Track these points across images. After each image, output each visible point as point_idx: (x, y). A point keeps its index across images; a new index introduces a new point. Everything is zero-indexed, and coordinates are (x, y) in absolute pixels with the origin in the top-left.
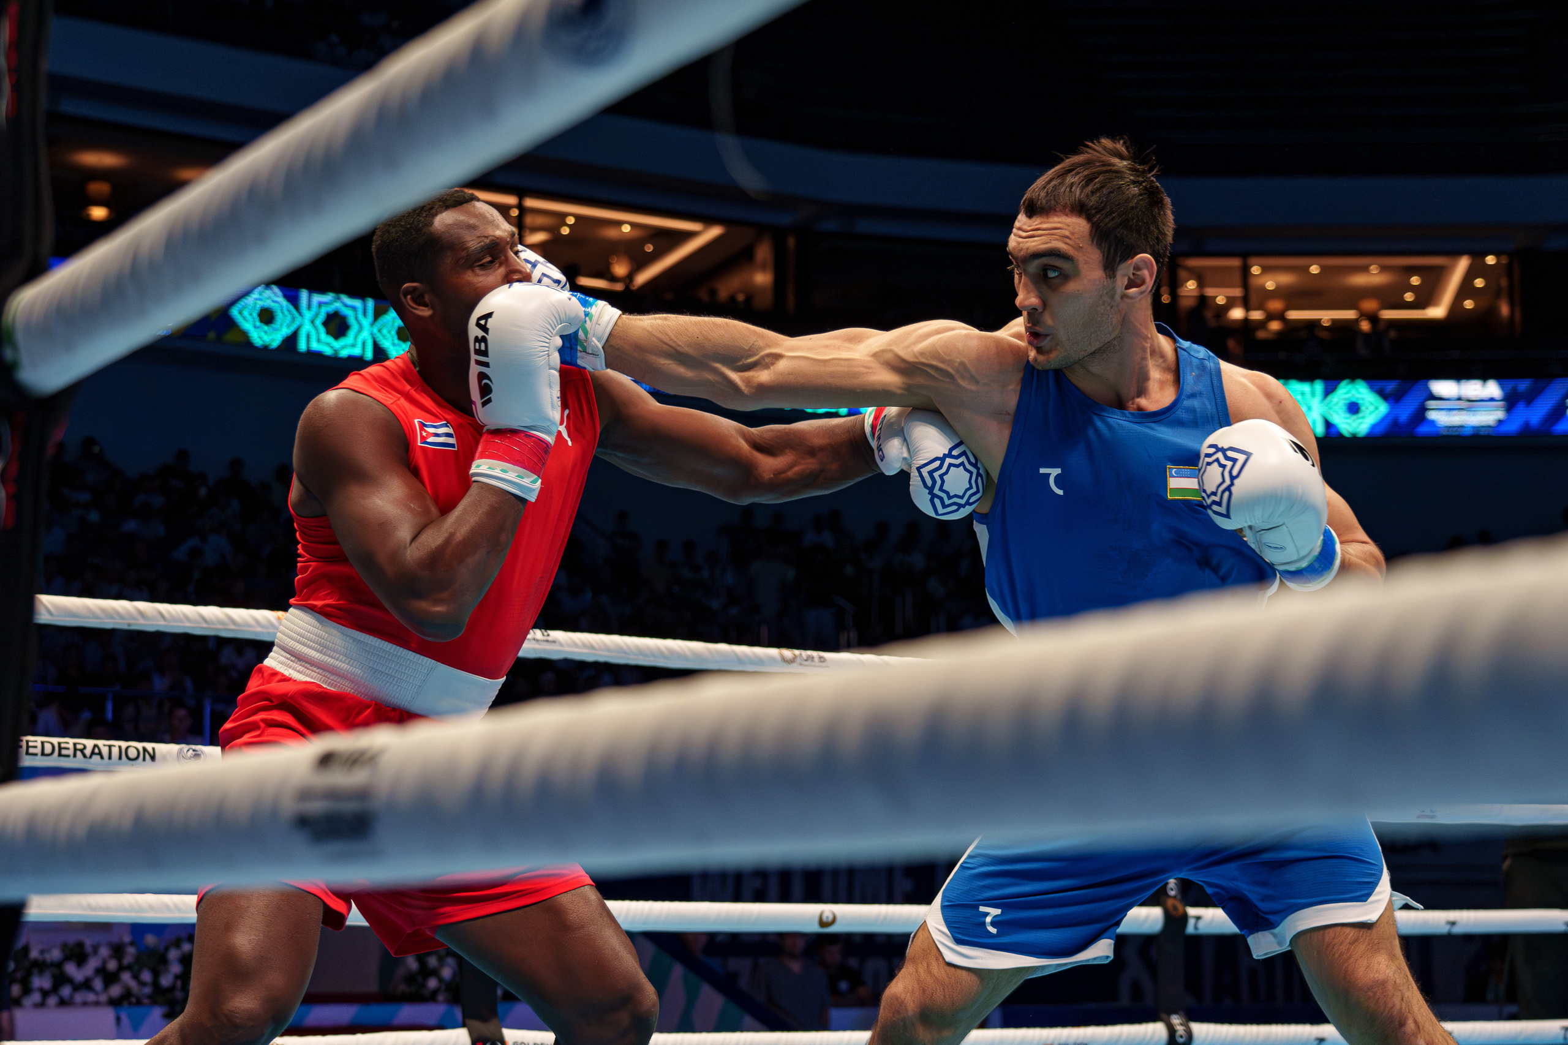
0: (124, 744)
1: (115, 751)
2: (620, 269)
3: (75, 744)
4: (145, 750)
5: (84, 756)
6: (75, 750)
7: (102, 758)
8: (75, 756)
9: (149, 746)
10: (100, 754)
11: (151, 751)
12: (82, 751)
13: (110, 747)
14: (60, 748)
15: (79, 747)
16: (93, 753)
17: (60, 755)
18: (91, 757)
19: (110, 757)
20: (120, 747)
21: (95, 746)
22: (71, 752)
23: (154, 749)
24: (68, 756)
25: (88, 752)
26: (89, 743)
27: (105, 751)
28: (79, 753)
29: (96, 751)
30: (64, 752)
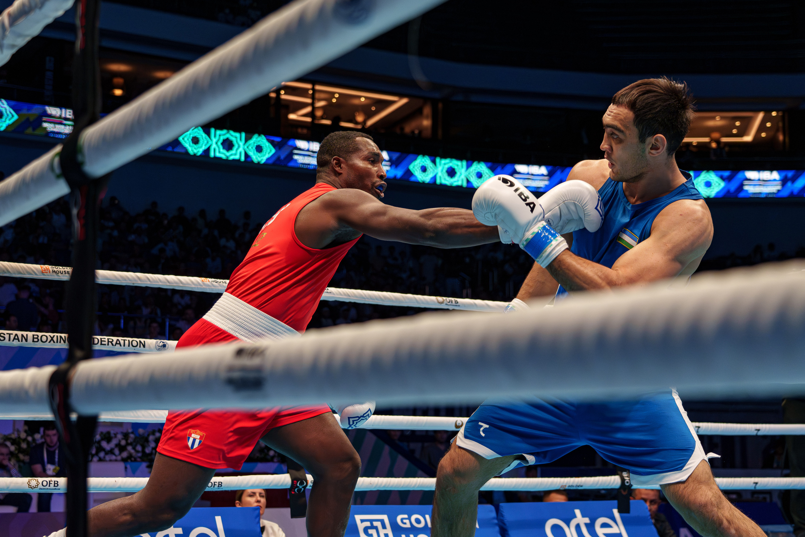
0: (131, 339)
1: (127, 342)
2: (360, 119)
3: (108, 339)
4: (140, 342)
5: (113, 345)
6: (108, 342)
7: (121, 346)
8: (108, 345)
9: (142, 340)
10: (120, 344)
11: (143, 343)
12: (111, 342)
13: (124, 340)
14: (101, 341)
15: (110, 340)
16: (116, 343)
17: (101, 344)
18: (115, 345)
19: (124, 346)
20: (129, 341)
21: (118, 340)
22: (106, 343)
23: (144, 342)
24: (105, 345)
25: (114, 343)
26: (115, 339)
27: (122, 342)
28: (110, 343)
29: (118, 342)
30: (103, 343)
